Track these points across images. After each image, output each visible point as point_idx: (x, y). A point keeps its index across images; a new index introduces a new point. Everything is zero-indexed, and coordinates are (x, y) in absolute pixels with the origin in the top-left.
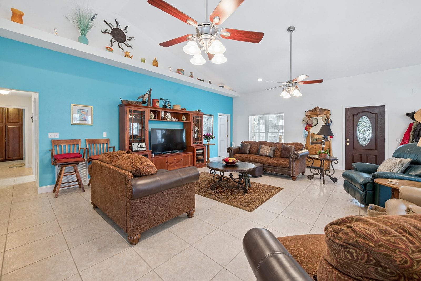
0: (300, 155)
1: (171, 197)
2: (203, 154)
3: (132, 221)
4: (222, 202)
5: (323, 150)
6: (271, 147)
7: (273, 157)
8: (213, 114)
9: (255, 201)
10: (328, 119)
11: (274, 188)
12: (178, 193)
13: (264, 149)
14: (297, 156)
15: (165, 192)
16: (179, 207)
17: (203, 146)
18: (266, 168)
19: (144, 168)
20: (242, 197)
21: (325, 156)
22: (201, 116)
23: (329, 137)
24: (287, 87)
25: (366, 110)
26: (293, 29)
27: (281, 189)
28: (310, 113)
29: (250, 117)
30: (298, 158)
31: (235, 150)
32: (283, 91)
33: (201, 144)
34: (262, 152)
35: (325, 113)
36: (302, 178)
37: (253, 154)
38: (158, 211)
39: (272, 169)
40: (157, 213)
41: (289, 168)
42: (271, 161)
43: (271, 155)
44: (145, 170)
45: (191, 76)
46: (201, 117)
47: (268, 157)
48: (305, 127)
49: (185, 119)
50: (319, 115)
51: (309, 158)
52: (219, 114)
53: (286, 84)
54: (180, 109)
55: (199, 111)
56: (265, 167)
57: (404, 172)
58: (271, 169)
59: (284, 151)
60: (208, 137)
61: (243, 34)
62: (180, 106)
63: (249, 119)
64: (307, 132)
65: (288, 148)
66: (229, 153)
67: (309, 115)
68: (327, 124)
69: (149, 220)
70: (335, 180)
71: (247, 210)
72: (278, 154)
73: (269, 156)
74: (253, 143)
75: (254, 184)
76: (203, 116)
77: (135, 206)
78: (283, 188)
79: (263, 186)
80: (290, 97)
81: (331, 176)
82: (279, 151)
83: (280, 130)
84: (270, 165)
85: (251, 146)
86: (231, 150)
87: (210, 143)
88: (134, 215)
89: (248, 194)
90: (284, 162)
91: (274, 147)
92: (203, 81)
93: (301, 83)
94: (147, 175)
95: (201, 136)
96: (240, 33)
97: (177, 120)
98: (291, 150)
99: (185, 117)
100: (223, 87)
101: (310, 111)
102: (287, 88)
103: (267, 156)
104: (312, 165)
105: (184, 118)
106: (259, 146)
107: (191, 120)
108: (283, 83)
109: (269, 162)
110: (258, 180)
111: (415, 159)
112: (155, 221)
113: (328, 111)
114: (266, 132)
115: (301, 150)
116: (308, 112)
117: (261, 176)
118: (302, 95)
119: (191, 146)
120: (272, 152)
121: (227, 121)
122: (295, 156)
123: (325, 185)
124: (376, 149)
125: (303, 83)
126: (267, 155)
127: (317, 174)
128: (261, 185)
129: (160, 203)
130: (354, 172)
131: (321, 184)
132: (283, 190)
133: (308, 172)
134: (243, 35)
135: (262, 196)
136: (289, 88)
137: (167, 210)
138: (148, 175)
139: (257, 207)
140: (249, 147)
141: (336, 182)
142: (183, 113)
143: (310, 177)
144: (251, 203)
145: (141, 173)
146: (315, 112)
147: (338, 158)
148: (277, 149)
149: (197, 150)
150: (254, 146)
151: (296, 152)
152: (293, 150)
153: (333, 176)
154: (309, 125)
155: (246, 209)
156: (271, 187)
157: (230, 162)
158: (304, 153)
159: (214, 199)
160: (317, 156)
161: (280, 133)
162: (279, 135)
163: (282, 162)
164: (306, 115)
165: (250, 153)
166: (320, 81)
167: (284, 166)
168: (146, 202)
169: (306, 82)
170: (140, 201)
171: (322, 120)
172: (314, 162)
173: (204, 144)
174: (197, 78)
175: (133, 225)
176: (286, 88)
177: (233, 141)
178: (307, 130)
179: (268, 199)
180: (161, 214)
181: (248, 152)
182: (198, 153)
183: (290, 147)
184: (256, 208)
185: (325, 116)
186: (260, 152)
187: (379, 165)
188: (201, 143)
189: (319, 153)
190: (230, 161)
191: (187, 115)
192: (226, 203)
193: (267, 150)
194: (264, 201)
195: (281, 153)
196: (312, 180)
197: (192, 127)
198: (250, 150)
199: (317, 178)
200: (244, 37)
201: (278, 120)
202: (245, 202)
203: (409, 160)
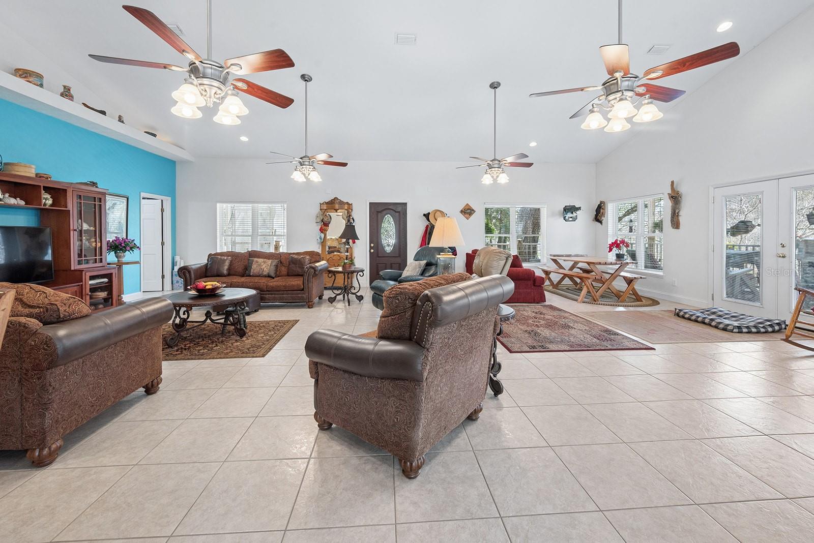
0: (319, 268)
1: (121, 356)
2: (108, 288)
3: (47, 414)
4: (206, 359)
5: (347, 259)
6: (270, 261)
7: (276, 277)
8: (128, 195)
9: (264, 344)
10: (350, 216)
11: (285, 322)
12: (134, 348)
13: (259, 265)
14: (315, 271)
15: (112, 348)
16: (135, 376)
17: (109, 269)
18: (265, 296)
19: (65, 305)
20: (238, 343)
21: (350, 266)
22: (100, 196)
23: (351, 241)
24: (301, 165)
25: (390, 207)
26: (309, 79)
27: (297, 321)
28: (327, 207)
29: (218, 205)
30: (316, 273)
31: (197, 270)
32: (296, 170)
33: (101, 265)
34: (255, 269)
35: (346, 208)
36: (319, 304)
37: (236, 275)
38: (99, 387)
39: (276, 296)
40: (96, 390)
41: (303, 290)
42: (273, 283)
43: (272, 274)
44: (69, 308)
45: (66, 93)
46: (100, 199)
47: (267, 278)
48: (320, 227)
49: (50, 202)
50: (338, 210)
51: (330, 272)
52: (143, 195)
53: (301, 160)
54: (34, 176)
55: (94, 184)
56: (263, 294)
57: (422, 274)
58: (274, 297)
59: (293, 265)
60: (119, 246)
61: (267, 93)
62: (33, 166)
63: (218, 209)
64: (323, 235)
65: (300, 260)
66: (183, 276)
67: (325, 210)
68: (349, 224)
69: (81, 406)
70: (360, 298)
71: (256, 357)
72: (284, 270)
73: (269, 276)
74: (234, 255)
75: (251, 323)
76: (105, 197)
77: (55, 381)
78: (298, 320)
79: (268, 322)
80: (305, 180)
81: (357, 294)
82: (284, 266)
83: (275, 231)
84: (271, 290)
85: (231, 262)
86: (189, 272)
87: (124, 260)
88: (52, 400)
89: (247, 338)
90: (296, 282)
91: (277, 260)
92: (103, 113)
93: (320, 162)
94: (73, 319)
95: (99, 244)
96: (262, 91)
97: (22, 203)
98: (305, 263)
99: (49, 196)
100: (155, 135)
101: (327, 203)
102: (301, 167)
103: (265, 276)
104: (333, 284)
105: (47, 200)
106: (249, 260)
107: (72, 205)
108: (296, 159)
109: (271, 286)
110: (254, 317)
111: (429, 261)
112: (93, 408)
113: (349, 204)
114: (254, 235)
115: (319, 261)
116: (323, 204)
117: (256, 311)
118: (321, 180)
119: (72, 269)
120: (273, 268)
121: (162, 210)
122: (312, 270)
123: (350, 307)
124: (400, 256)
125: (323, 163)
126: (265, 273)
127: (339, 294)
128: (262, 322)
129: (102, 371)
130: (382, 281)
131: (345, 306)
132: (299, 322)
133: (328, 294)
134: (265, 94)
135: (272, 335)
136: (304, 166)
137: (115, 383)
138: (76, 318)
139: (270, 349)
140: (227, 264)
141: (362, 301)
142: (44, 187)
143: (332, 300)
144: (259, 347)
145: (62, 316)
146: (333, 204)
147: (364, 269)
148: (281, 262)
149: (92, 278)
150: (237, 260)
151: (313, 265)
152: (306, 263)
153: (358, 294)
154: (325, 225)
155: (255, 355)
156: (279, 322)
157: (209, 289)
158: (323, 266)
159: (184, 359)
160: (340, 269)
161: (275, 237)
162: (275, 240)
163: (293, 283)
164: (321, 209)
165: (229, 275)
166: (344, 165)
167: (296, 288)
168: (76, 371)
169: (327, 163)
170: (65, 371)
171: (343, 218)
172: (336, 279)
173: (109, 264)
174: (83, 103)
175: (51, 421)
176: (299, 167)
177: (177, 254)
178: (322, 232)
179: (282, 336)
180: (103, 393)
181: (225, 272)
182: (93, 285)
183: (302, 257)
184: (269, 351)
185: (346, 212)
186: (252, 270)
187: (402, 271)
188: (101, 261)
189: (343, 264)
190: (207, 287)
191: (58, 193)
192: (213, 358)
193: (265, 266)
194: (278, 341)
195: (288, 269)
196: (333, 303)
197: (74, 223)
198: (229, 269)
199: (339, 301)
200: (266, 96)
201: (271, 214)
202: (248, 349)
203: (425, 262)
